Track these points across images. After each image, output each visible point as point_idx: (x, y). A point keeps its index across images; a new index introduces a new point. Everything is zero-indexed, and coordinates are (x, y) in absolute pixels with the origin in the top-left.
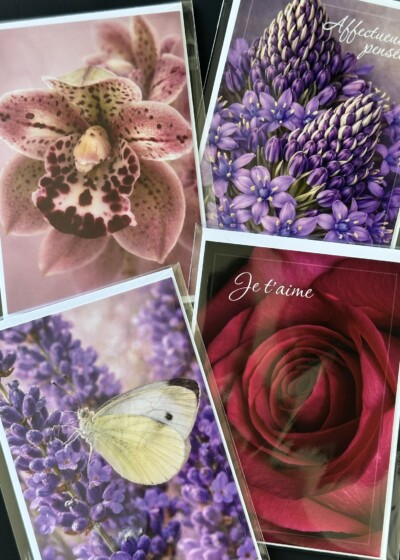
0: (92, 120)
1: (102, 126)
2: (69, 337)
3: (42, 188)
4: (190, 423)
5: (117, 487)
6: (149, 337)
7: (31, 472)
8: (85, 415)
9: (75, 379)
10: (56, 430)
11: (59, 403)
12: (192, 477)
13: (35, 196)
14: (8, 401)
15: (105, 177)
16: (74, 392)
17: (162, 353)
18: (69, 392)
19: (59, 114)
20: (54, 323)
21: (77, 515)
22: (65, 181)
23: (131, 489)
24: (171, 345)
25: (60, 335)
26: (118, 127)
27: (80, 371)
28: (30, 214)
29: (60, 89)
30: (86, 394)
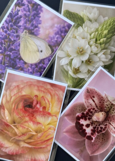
0: (106, 111)
1: (107, 114)
2: (40, 14)
3: (81, 114)
4: (44, 57)
5: (16, 53)
6: (55, 32)
7: (3, 31)
8: (26, 32)
9: (31, 23)
10: (17, 29)
11: (23, 24)
12: (33, 68)
13: (78, 114)
14: (14, 12)
15: (97, 125)
16: (28, 25)
17: (54, 38)
18: (28, 24)
19: (100, 102)
20: (40, 8)
21: (3, 49)
22: (87, 118)
23: (19, 56)
24: (57, 38)
25: (38, 11)
26: (110, 118)
27: (34, 23)
28: (73, 117)
29: (106, 98)
30: (30, 29)
